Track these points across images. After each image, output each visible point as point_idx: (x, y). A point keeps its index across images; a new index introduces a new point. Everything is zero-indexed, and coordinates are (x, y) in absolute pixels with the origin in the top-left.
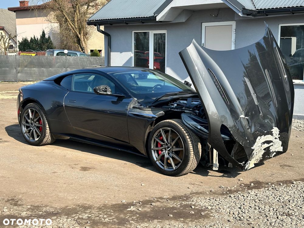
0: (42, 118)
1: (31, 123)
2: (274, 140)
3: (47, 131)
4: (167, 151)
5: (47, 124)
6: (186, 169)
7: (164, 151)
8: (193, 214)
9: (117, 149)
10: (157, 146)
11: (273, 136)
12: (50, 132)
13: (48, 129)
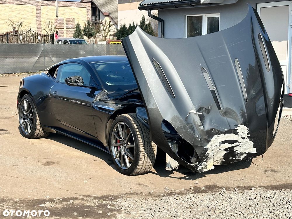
0: (33, 109)
1: (27, 115)
2: (241, 140)
3: (37, 123)
4: (124, 148)
5: (37, 116)
6: (138, 168)
7: (121, 148)
8: (99, 214)
9: (90, 144)
10: (116, 142)
11: (238, 135)
12: (41, 125)
13: (38, 121)
